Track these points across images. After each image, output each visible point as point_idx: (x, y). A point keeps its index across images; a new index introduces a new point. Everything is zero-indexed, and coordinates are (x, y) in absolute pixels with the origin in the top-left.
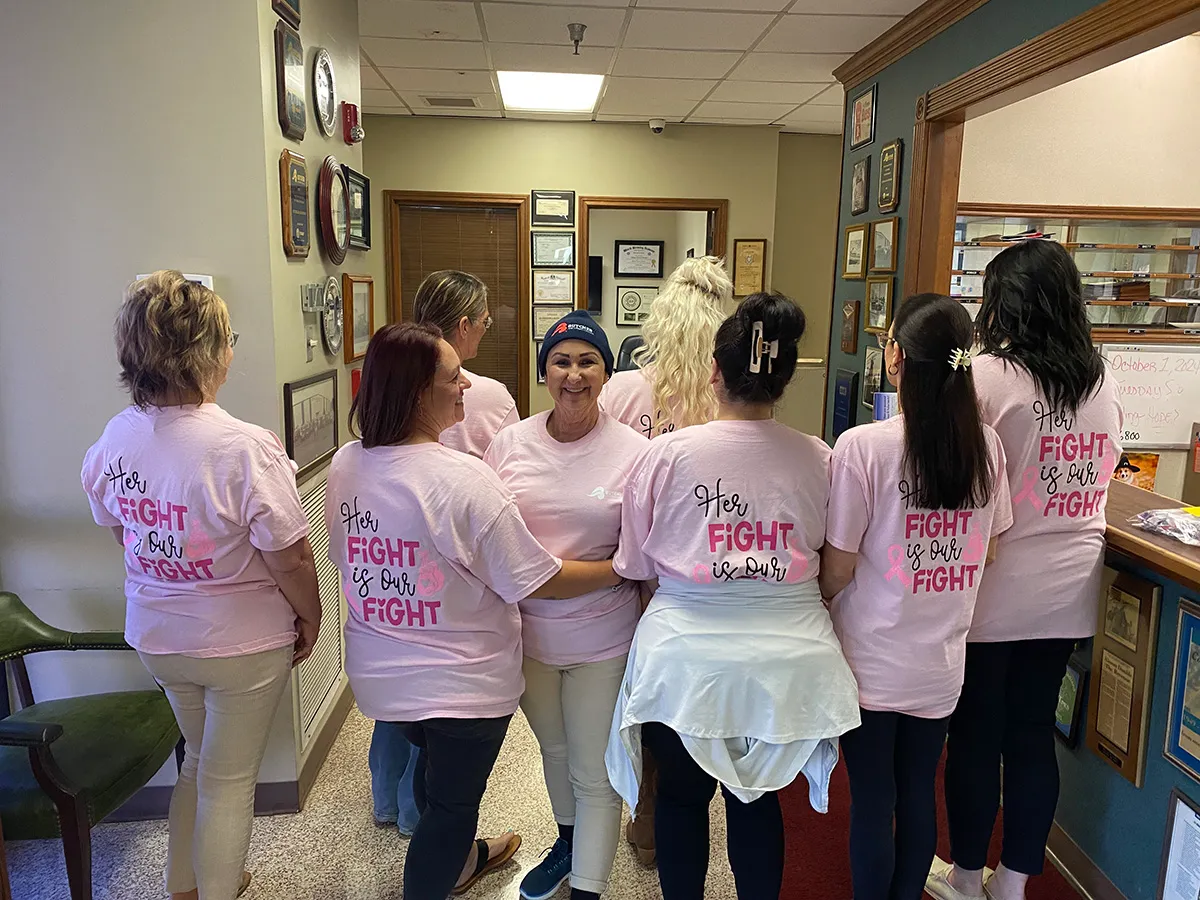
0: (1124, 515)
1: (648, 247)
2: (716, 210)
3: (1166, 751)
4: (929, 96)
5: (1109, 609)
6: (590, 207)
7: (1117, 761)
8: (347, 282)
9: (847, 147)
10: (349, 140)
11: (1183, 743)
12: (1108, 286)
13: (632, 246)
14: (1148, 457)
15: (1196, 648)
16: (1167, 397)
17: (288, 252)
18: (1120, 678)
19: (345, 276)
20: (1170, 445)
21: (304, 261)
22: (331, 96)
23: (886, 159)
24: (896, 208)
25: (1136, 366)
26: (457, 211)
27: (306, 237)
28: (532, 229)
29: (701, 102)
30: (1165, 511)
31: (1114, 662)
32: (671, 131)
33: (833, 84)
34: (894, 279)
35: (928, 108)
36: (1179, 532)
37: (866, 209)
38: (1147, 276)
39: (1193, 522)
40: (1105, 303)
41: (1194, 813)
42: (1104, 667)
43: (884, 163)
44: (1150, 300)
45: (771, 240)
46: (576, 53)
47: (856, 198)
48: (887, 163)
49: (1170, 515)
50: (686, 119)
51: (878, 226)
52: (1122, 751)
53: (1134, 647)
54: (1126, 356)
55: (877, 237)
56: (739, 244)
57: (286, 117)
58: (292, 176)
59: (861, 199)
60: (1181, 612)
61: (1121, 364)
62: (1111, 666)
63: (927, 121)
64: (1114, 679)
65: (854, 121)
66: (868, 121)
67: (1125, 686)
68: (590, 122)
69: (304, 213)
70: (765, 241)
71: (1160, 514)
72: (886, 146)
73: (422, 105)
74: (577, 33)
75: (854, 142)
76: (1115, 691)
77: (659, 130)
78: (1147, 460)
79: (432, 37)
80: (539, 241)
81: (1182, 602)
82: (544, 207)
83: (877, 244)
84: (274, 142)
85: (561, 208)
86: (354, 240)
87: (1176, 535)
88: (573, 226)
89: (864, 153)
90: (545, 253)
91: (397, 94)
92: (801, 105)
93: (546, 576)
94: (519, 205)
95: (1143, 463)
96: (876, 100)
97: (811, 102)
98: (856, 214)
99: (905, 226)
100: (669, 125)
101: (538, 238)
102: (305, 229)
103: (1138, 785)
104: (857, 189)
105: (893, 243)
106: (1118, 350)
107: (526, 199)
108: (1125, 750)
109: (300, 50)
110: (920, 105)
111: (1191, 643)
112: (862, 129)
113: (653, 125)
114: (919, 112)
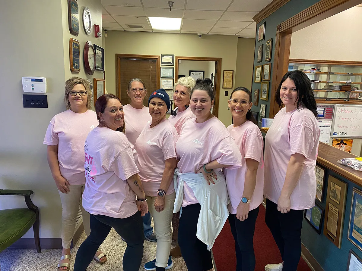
0: (336, 159)
1: (199, 73)
2: (218, 61)
3: (348, 237)
4: (280, 25)
5: (331, 190)
6: (179, 60)
7: (333, 240)
8: (95, 81)
9: (257, 42)
10: (97, 36)
11: (354, 235)
12: (337, 86)
13: (194, 72)
14: (349, 140)
15: (358, 204)
16: (356, 121)
17: (72, 70)
18: (334, 213)
19: (94, 79)
20: (357, 137)
21: (78, 74)
22: (90, 22)
23: (268, 45)
24: (270, 60)
25: (346, 111)
26: (138, 60)
27: (79, 66)
28: (161, 66)
29: (213, 27)
30: (349, 159)
31: (333, 207)
32: (204, 36)
33: (253, 22)
34: (269, 82)
35: (280, 29)
36: (353, 166)
37: (262, 61)
38: (350, 83)
39: (358, 162)
40: (336, 91)
41: (356, 258)
42: (329, 208)
43: (267, 46)
44: (351, 91)
45: (235, 71)
46: (170, 11)
47: (259, 58)
48: (268, 46)
49: (351, 160)
50: (209, 33)
51: (265, 66)
52: (335, 237)
53: (339, 203)
54: (343, 108)
55: (265, 70)
56: (225, 72)
57: (71, 28)
58: (73, 46)
59: (260, 58)
60: (354, 192)
61: (341, 111)
62: (332, 208)
63: (280, 33)
64: (333, 213)
65: (259, 33)
66: (263, 33)
67: (335, 215)
68: (179, 33)
69: (78, 59)
70: (233, 71)
71: (348, 160)
72: (268, 41)
73: (127, 28)
74: (171, 4)
75: (259, 40)
76: (333, 217)
77: (200, 36)
78: (349, 141)
79: (126, 5)
80: (163, 70)
81: (354, 189)
82: (165, 60)
83: (265, 72)
84: (67, 36)
85: (170, 60)
86: (97, 67)
87: (352, 167)
88: (174, 66)
89: (261, 43)
90: (164, 74)
91: (119, 24)
92: (244, 29)
93: (134, 173)
94: (157, 59)
95: (348, 142)
96: (265, 26)
97: (247, 28)
98: (258, 62)
99: (273, 66)
100: (203, 34)
101: (163, 69)
102: (79, 63)
103: (339, 247)
104: (259, 54)
105: (269, 72)
106: (340, 106)
107: (159, 57)
108: (336, 236)
109: (77, 7)
110: (278, 28)
111: (357, 202)
112: (261, 35)
113: (198, 35)
114: (278, 30)
